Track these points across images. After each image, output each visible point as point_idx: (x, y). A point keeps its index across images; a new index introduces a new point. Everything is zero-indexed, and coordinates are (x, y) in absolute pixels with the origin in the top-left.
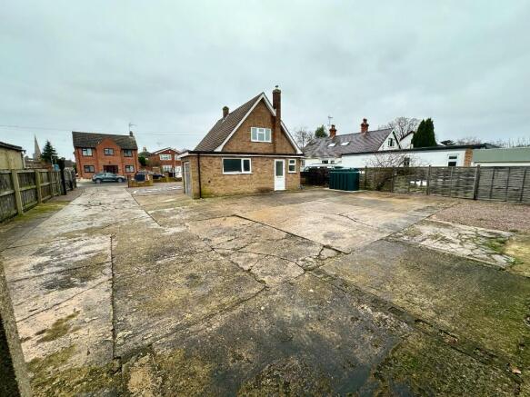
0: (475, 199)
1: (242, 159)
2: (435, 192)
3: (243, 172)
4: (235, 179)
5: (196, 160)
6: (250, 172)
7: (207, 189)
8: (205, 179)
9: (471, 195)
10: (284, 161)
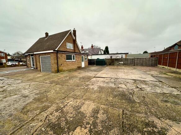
0: (134, 66)
1: (72, 55)
2: (125, 65)
3: (73, 60)
4: (70, 63)
5: (56, 54)
6: (75, 60)
7: (60, 68)
8: (60, 63)
9: (133, 65)
10: (84, 56)
